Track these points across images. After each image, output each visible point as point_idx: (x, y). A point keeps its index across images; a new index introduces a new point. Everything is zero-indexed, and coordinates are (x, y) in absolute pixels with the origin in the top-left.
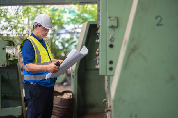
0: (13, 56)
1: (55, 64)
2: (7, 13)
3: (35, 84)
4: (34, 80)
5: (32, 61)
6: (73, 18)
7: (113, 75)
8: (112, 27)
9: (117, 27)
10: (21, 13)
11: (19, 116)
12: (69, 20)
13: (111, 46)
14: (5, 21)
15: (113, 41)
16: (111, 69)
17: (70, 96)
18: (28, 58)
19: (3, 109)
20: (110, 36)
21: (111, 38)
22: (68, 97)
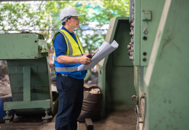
0: (44, 49)
1: (88, 56)
2: (29, 8)
3: (67, 75)
4: (65, 71)
5: (64, 53)
6: (98, 13)
7: (147, 65)
8: (146, 20)
9: (150, 20)
10: (43, 8)
11: (48, 109)
12: (94, 16)
13: (145, 38)
14: (27, 17)
15: (147, 33)
16: (145, 60)
17: (98, 92)
18: (61, 50)
19: (33, 102)
20: (143, 29)
21: (144, 31)
22: (96, 93)
